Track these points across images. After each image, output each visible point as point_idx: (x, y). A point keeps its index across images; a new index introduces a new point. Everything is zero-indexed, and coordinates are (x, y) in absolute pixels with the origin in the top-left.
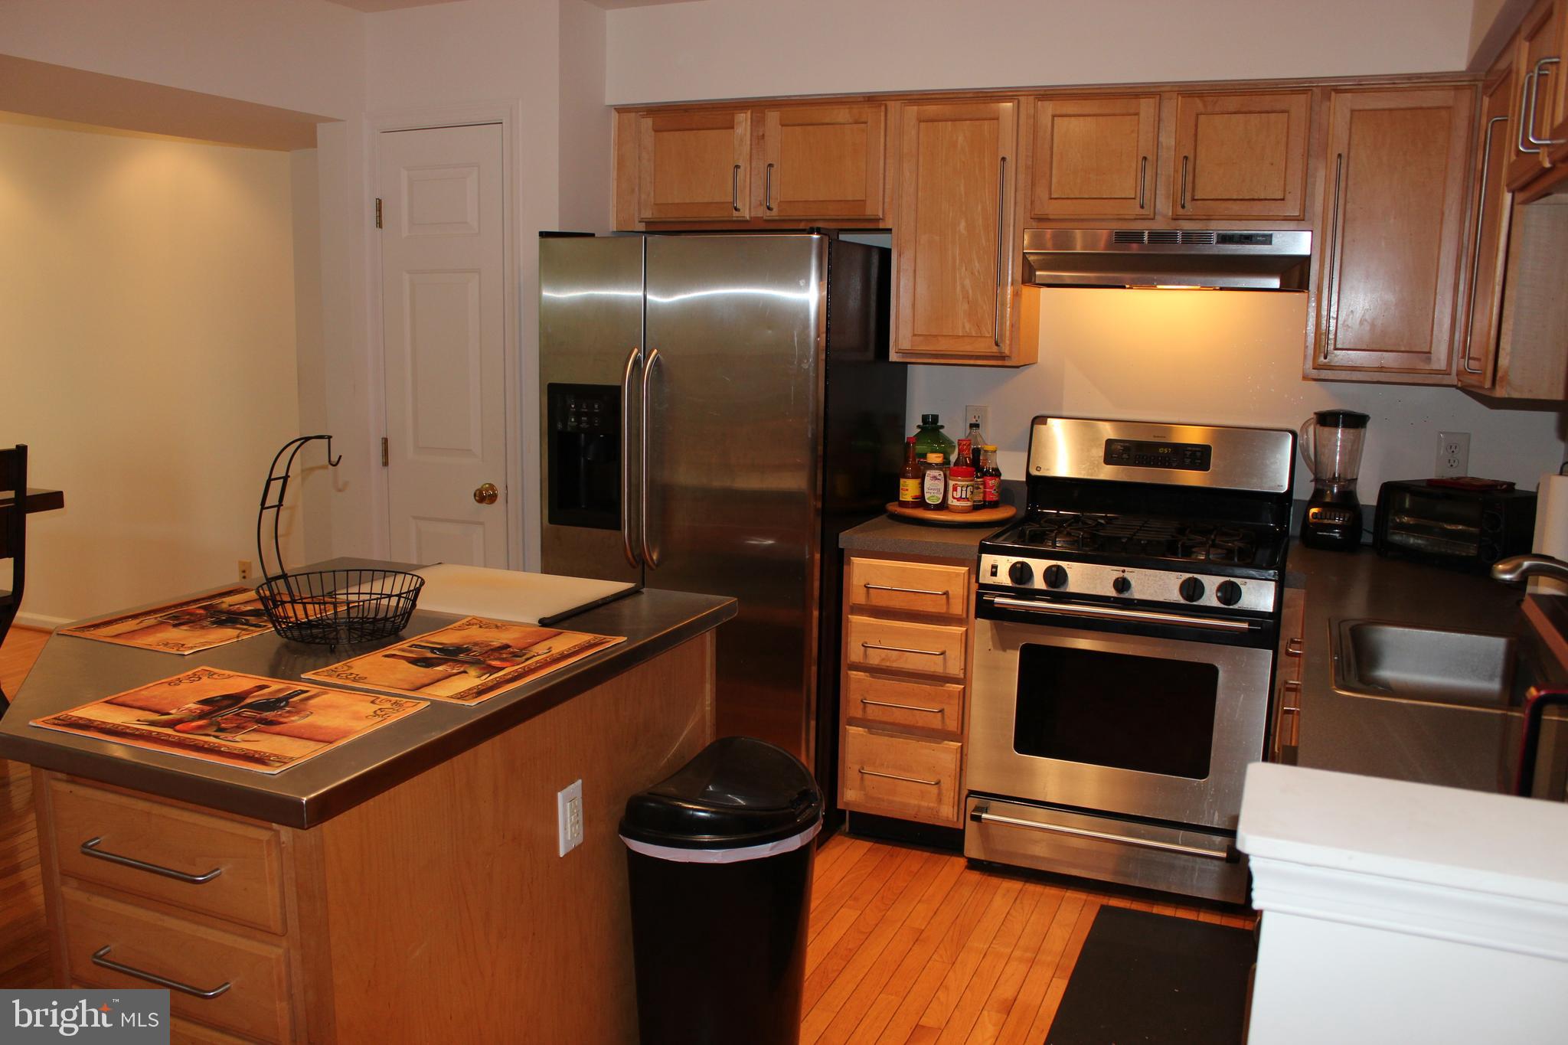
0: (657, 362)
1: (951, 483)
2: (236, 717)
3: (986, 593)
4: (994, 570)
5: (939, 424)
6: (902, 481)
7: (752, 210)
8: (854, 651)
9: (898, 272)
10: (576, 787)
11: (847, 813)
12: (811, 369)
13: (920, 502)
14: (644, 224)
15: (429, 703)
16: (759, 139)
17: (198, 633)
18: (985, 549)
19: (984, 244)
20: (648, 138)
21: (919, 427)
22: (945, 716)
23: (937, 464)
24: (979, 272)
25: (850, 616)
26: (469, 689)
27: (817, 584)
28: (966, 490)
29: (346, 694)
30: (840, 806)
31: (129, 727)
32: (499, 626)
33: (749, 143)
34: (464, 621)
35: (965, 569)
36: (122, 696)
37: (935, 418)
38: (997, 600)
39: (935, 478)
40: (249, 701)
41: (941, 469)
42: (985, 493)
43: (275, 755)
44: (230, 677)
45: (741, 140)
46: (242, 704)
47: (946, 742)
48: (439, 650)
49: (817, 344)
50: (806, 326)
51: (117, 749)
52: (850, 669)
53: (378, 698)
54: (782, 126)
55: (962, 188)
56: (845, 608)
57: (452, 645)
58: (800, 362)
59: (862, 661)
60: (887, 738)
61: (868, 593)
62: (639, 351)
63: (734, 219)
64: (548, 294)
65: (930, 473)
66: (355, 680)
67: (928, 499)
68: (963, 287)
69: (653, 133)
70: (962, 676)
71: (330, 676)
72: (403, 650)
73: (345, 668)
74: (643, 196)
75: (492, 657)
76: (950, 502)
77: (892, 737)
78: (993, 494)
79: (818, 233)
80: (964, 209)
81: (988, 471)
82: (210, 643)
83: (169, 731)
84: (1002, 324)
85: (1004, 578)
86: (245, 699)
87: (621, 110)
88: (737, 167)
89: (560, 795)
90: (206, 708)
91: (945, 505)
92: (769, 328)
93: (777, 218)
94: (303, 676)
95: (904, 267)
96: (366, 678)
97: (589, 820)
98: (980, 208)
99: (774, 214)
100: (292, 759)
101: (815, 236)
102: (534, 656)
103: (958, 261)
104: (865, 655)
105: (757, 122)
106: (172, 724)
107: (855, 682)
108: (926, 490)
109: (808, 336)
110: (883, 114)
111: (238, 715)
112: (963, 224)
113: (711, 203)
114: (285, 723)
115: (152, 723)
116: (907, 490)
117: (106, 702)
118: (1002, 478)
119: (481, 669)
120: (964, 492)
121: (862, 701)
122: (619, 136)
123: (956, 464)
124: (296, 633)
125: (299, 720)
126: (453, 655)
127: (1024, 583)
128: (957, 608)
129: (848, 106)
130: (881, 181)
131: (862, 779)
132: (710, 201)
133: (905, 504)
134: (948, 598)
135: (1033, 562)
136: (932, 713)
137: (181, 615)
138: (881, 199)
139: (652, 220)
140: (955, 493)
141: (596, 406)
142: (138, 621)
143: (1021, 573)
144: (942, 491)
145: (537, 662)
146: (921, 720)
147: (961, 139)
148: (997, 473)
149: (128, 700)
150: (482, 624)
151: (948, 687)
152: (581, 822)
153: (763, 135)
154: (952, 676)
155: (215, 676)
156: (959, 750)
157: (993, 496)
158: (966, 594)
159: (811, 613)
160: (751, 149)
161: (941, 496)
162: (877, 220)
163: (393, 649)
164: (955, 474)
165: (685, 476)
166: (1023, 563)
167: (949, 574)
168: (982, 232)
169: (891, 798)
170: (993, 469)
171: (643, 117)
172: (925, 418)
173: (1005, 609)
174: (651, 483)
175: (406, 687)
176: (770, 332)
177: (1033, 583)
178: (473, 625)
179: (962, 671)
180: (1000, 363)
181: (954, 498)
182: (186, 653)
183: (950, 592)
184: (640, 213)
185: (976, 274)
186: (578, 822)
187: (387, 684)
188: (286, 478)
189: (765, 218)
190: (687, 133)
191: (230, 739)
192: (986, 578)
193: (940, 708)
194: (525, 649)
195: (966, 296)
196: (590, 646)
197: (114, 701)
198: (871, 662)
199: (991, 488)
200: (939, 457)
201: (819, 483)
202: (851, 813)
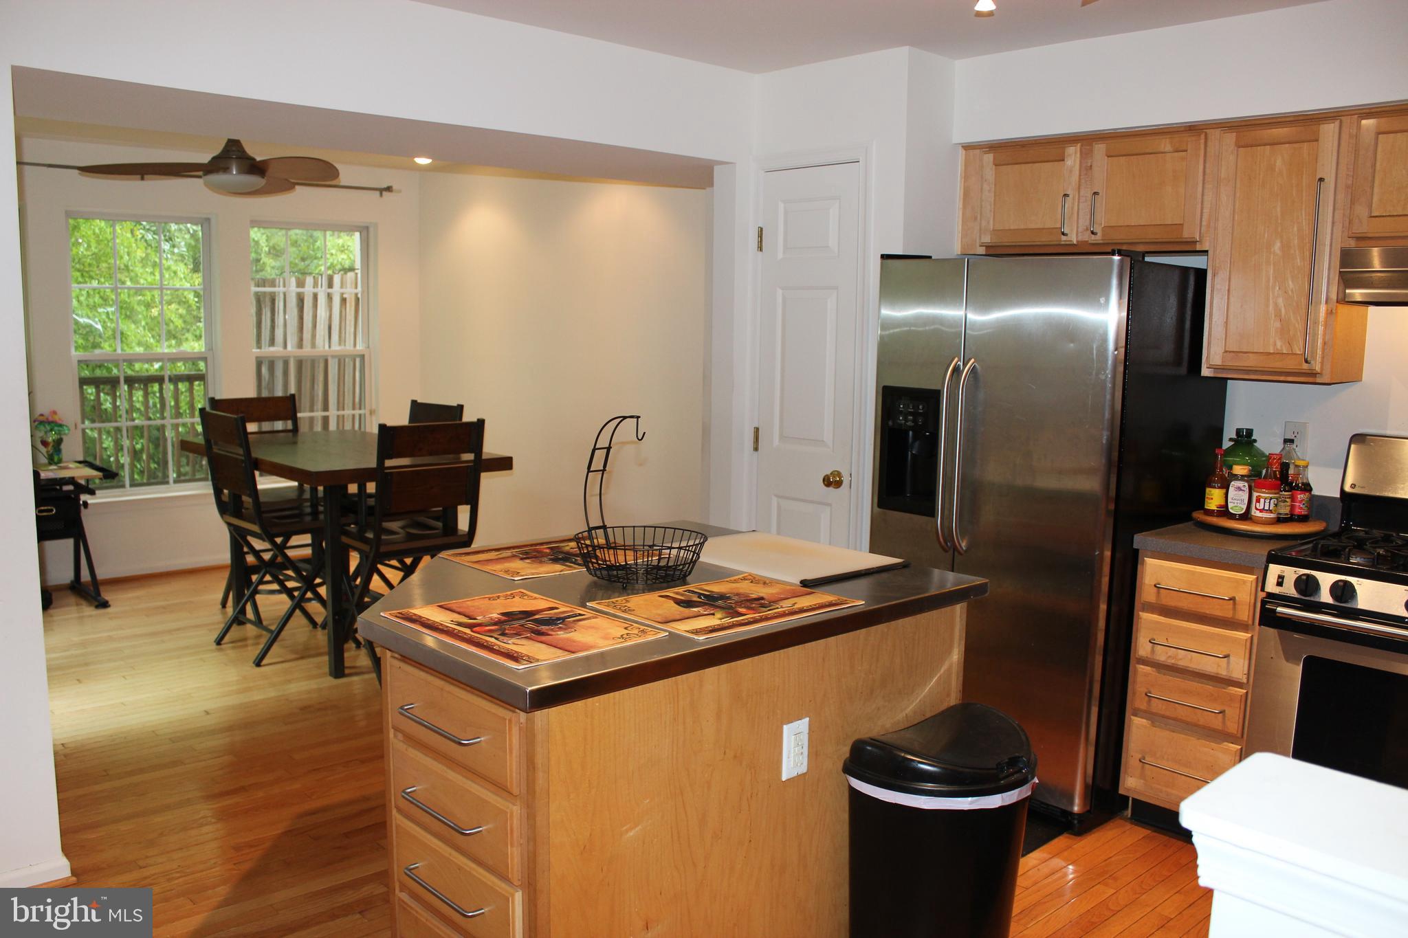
0: (974, 370)
1: (1255, 495)
2: (521, 628)
3: (1269, 602)
4: (1280, 580)
5: (1253, 438)
6: (1208, 490)
7: (1080, 234)
8: (1142, 646)
9: (1212, 291)
10: (803, 725)
11: (1130, 799)
12: (1108, 380)
13: (1224, 512)
14: (984, 248)
15: (667, 634)
16: (1086, 169)
17: (535, 565)
18: (1274, 559)
19: (1299, 264)
20: (990, 173)
21: (1231, 440)
22: (1226, 719)
23: (1242, 476)
24: (1292, 291)
25: (1140, 613)
26: (706, 627)
27: (1105, 580)
28: (1270, 502)
29: (610, 621)
30: (1121, 791)
31: (442, 624)
32: (765, 582)
33: (1077, 173)
34: (741, 576)
35: (1252, 578)
36: (453, 603)
37: (1250, 432)
38: (1279, 609)
39: (1239, 489)
40: (537, 617)
41: (1247, 481)
42: (1292, 507)
43: (528, 656)
44: (535, 598)
45: (1071, 171)
46: (531, 618)
47: (1226, 743)
48: (705, 596)
49: (1116, 358)
50: (1104, 340)
51: (430, 640)
52: (1138, 663)
53: (632, 625)
54: (1108, 157)
55: (1279, 209)
56: (1137, 605)
57: (717, 593)
58: (1097, 374)
59: (1149, 656)
60: (1168, 732)
61: (1158, 593)
62: (959, 360)
63: (1063, 243)
64: (886, 312)
65: (1234, 484)
66: (625, 611)
67: (1232, 508)
68: (1276, 304)
69: (994, 167)
70: (1245, 681)
71: (608, 606)
72: (677, 593)
73: (624, 601)
74: (984, 223)
75: (743, 606)
76: (1253, 514)
77: (1174, 732)
78: (1301, 508)
79: (1120, 254)
80: (1279, 230)
81: (1297, 485)
82: (538, 574)
83: (467, 631)
84: (1314, 341)
85: (1289, 589)
86: (535, 615)
87: (968, 147)
88: (1066, 195)
89: (785, 727)
90: (503, 618)
91: (1249, 516)
92: (1072, 341)
93: (1101, 242)
94: (587, 604)
95: (1217, 286)
96: (634, 610)
97: (815, 753)
98: (1295, 229)
99: (1098, 238)
100: (538, 660)
101: (1117, 258)
102: (778, 608)
103: (1271, 281)
104: (1153, 651)
105: (1085, 155)
106: (470, 626)
107: (1141, 675)
108: (1229, 500)
109: (1106, 349)
110: (1202, 141)
111: (522, 626)
112: (1278, 245)
113: (1043, 229)
114: (551, 635)
115: (460, 624)
116: (1212, 499)
117: (440, 606)
118: (1312, 493)
119: (726, 613)
120: (1267, 505)
121: (1146, 694)
122: (965, 170)
123: (1265, 477)
124: (604, 573)
125: (563, 634)
126: (711, 601)
127: (1310, 596)
128: (1244, 614)
129: (1169, 136)
130: (1199, 206)
131: (1143, 768)
132: (1041, 227)
133: (1210, 513)
134: (1235, 604)
135: (1319, 575)
136: (1213, 714)
137: (531, 552)
138: (1198, 222)
139: (990, 244)
140: (1258, 504)
141: (921, 407)
142: (498, 553)
143: (1307, 586)
144: (1246, 501)
145: (776, 613)
146: (1202, 719)
147: (1279, 163)
148: (1307, 488)
149: (454, 607)
150: (754, 580)
151: (1230, 690)
152: (806, 753)
153: (1091, 166)
154: (1234, 679)
155: (526, 597)
156: (1239, 751)
157: (1301, 509)
158: (1253, 601)
159: (1098, 607)
160: (1080, 179)
161: (1245, 507)
162: (1195, 242)
163: (670, 592)
164: (1260, 486)
165: (994, 472)
166: (1308, 576)
167: (1237, 581)
168: (1297, 252)
169: (1169, 790)
170: (1303, 484)
171: (986, 153)
172: (1239, 431)
173: (1290, 619)
174: (963, 480)
175: (659, 620)
176: (1072, 345)
177: (1320, 597)
178: (747, 580)
179: (1245, 676)
180: (1311, 380)
181: (1257, 509)
182: (516, 579)
183: (1237, 598)
184: (980, 238)
185: (1290, 292)
186: (802, 753)
187: (646, 616)
188: (609, 449)
189: (1090, 242)
190: (1023, 166)
191: (505, 641)
192: (1271, 587)
193: (1222, 708)
194: (773, 602)
195: (1278, 315)
196: (831, 604)
197: (445, 606)
198: (1157, 658)
199: (1301, 502)
200: (1245, 469)
201: (1113, 486)
202: (1133, 799)
